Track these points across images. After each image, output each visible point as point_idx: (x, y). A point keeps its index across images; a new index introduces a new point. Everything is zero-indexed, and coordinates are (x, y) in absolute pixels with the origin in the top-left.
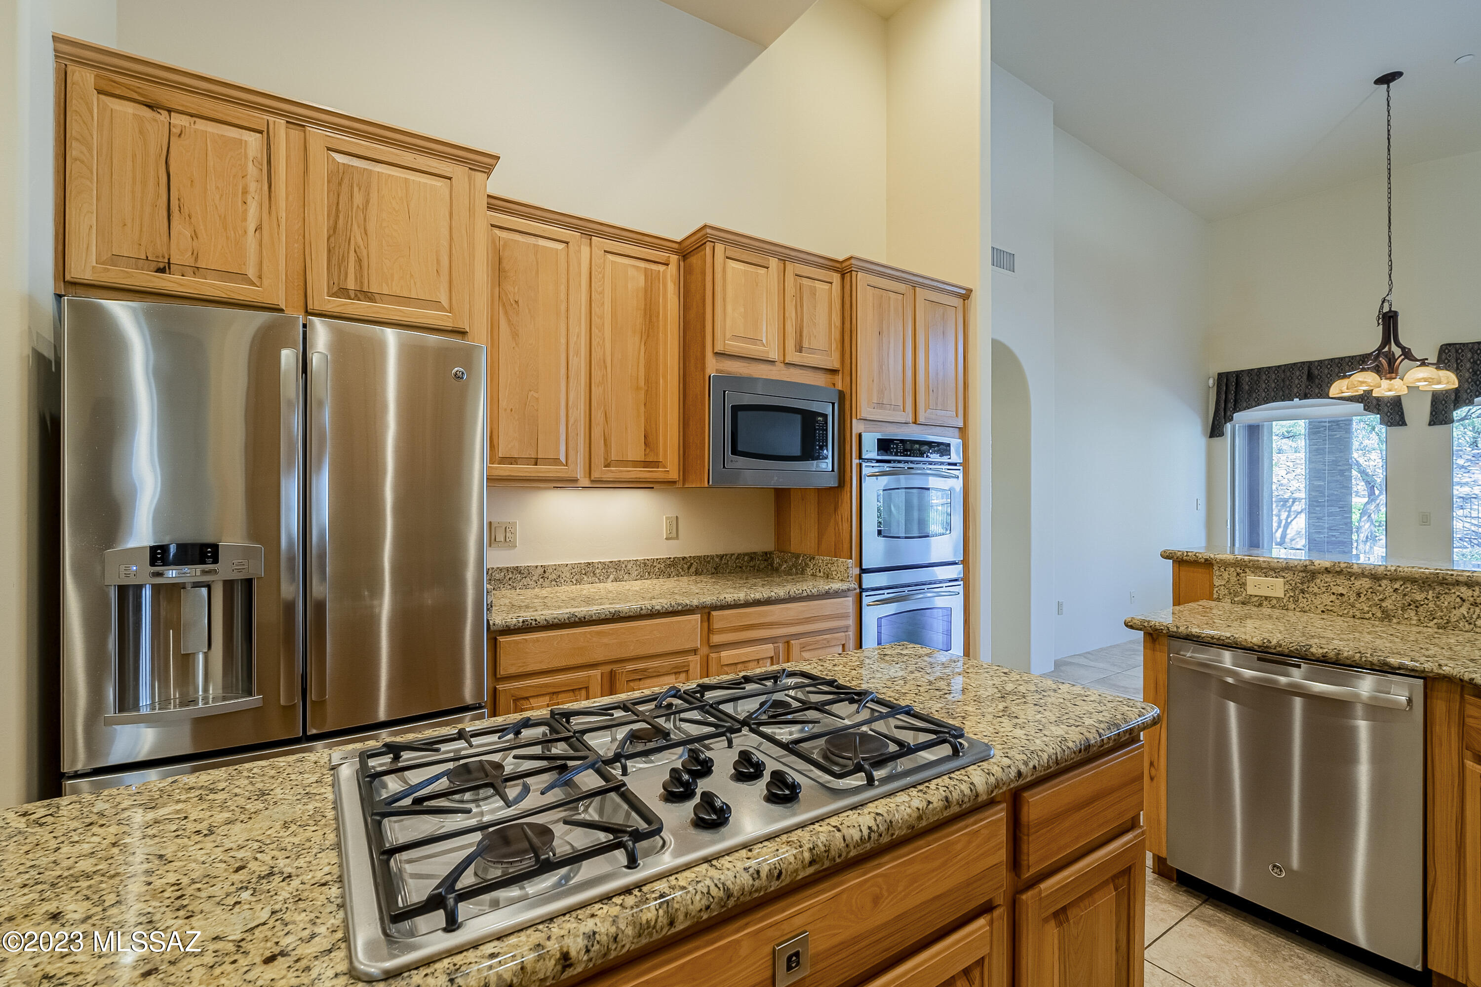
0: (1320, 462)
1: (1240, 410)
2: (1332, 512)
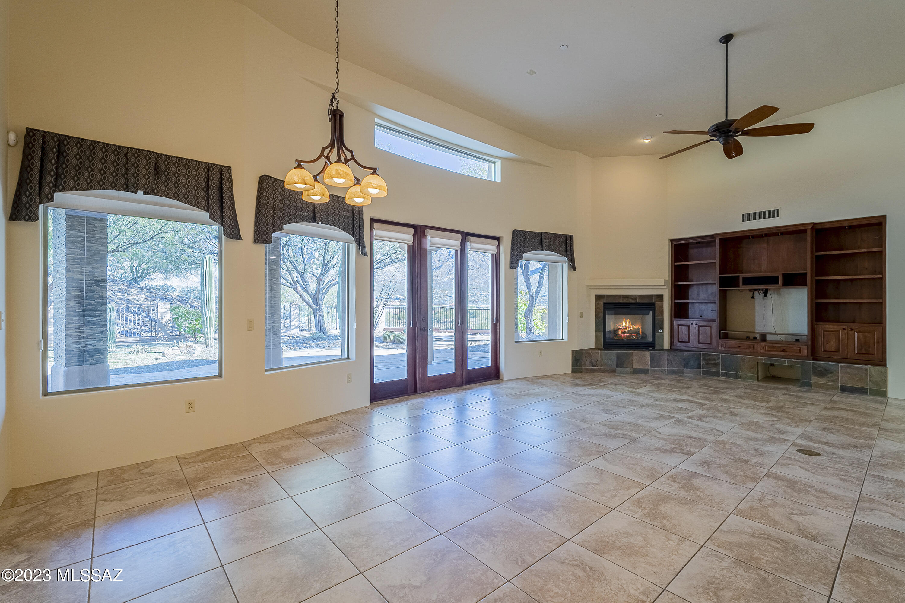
0: (78, 271)
1: (63, 190)
2: (89, 322)
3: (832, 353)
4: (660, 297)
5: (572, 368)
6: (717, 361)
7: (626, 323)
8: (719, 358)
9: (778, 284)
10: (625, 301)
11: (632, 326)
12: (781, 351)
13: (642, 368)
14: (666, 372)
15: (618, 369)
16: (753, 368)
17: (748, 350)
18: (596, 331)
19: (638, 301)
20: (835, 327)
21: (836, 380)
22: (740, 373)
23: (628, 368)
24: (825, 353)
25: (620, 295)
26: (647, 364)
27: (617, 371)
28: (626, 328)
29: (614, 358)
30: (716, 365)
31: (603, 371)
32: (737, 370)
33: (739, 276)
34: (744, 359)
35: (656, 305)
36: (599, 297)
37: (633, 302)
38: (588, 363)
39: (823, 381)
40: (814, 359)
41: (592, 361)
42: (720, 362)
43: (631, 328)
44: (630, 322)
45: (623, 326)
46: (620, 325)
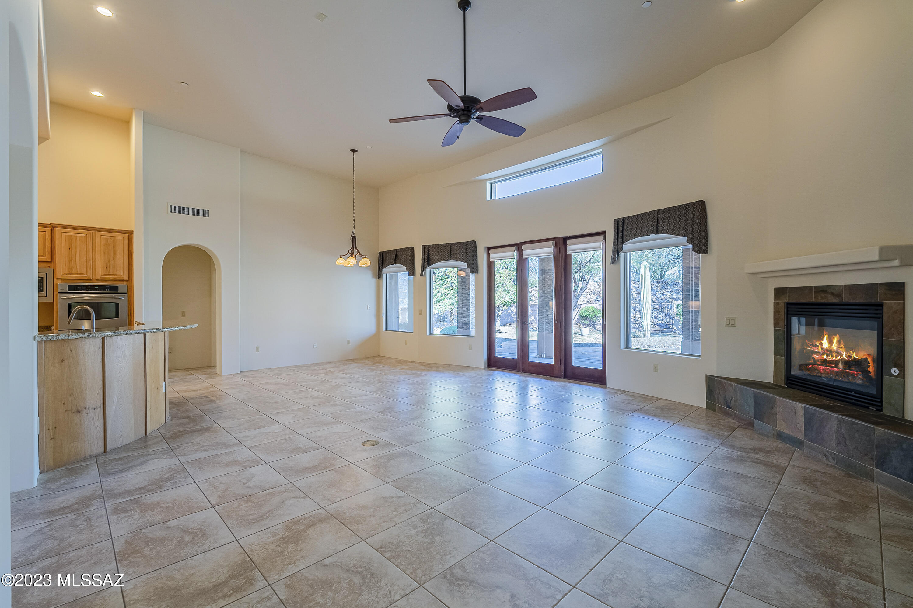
4: (896, 289)
5: (707, 402)
7: (830, 342)
10: (820, 299)
11: (847, 351)
13: (789, 433)
14: (833, 459)
15: (757, 423)
18: (775, 354)
19: (846, 298)
23: (771, 427)
25: (811, 288)
26: (800, 430)
27: (755, 425)
29: (751, 401)
31: (738, 420)
35: (885, 308)
36: (779, 292)
37: (835, 300)
38: (721, 399)
41: (726, 398)
43: (844, 356)
44: (839, 342)
45: (822, 349)
46: (818, 344)
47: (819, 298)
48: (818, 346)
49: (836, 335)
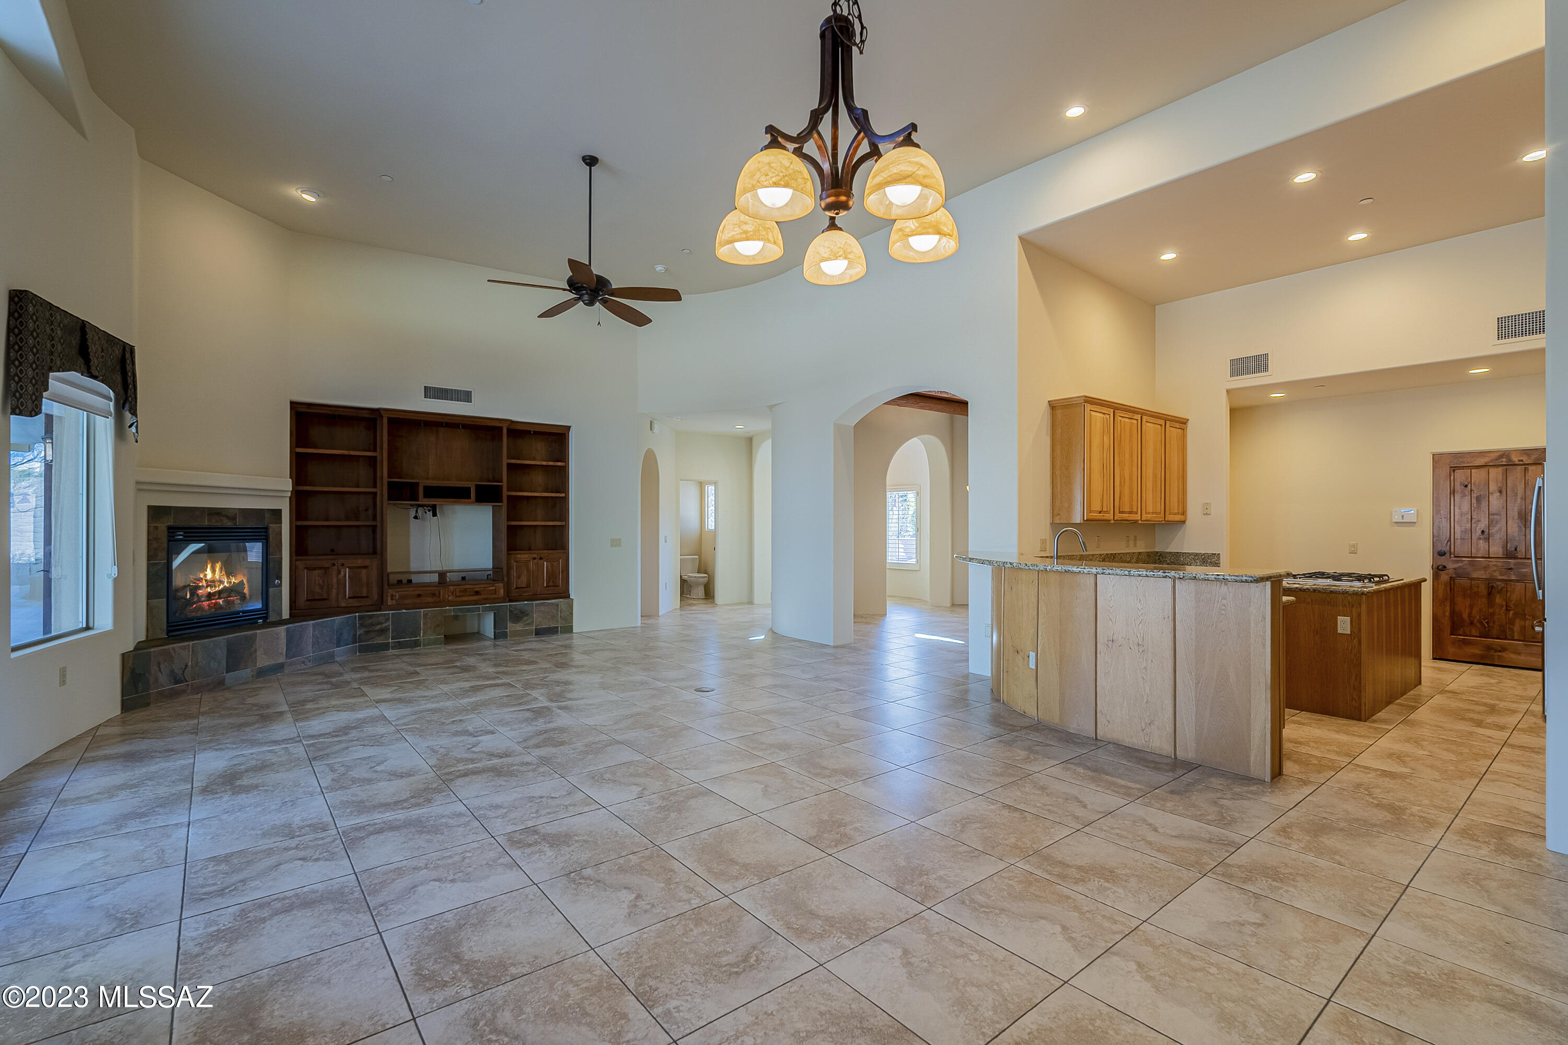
3: (524, 589)
4: (276, 514)
5: (123, 702)
6: (384, 625)
7: (214, 571)
8: (387, 620)
9: (470, 498)
10: (215, 522)
11: (228, 577)
12: (473, 595)
13: (273, 662)
14: (310, 661)
15: (230, 677)
16: (438, 626)
17: (430, 600)
18: (149, 598)
19: (239, 522)
20: (526, 556)
21: (531, 624)
22: (421, 637)
23: (249, 670)
24: (517, 590)
25: (204, 510)
26: (281, 653)
27: (227, 682)
28: (211, 583)
29: (222, 653)
30: (383, 631)
31: (198, 689)
32: (416, 633)
33: (418, 483)
34: (426, 615)
35: (271, 531)
36: (155, 513)
37: (229, 524)
38: (163, 678)
39: (519, 627)
40: (510, 601)
41: (172, 671)
42: (389, 625)
43: (226, 584)
44: (221, 569)
45: (206, 580)
46: (202, 577)
47: (213, 521)
48: (202, 579)
49: (218, 562)
